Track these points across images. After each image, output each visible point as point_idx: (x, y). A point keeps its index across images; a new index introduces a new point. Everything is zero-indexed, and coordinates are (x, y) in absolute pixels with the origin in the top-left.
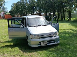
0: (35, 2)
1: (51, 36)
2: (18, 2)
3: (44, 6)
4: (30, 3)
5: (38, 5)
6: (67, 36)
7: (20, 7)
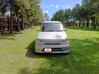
0: (70, 12)
1: (58, 44)
2: (57, 12)
3: (78, 14)
4: (66, 12)
5: (73, 14)
6: (85, 45)
7: (58, 16)
